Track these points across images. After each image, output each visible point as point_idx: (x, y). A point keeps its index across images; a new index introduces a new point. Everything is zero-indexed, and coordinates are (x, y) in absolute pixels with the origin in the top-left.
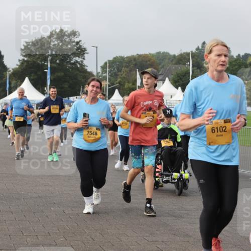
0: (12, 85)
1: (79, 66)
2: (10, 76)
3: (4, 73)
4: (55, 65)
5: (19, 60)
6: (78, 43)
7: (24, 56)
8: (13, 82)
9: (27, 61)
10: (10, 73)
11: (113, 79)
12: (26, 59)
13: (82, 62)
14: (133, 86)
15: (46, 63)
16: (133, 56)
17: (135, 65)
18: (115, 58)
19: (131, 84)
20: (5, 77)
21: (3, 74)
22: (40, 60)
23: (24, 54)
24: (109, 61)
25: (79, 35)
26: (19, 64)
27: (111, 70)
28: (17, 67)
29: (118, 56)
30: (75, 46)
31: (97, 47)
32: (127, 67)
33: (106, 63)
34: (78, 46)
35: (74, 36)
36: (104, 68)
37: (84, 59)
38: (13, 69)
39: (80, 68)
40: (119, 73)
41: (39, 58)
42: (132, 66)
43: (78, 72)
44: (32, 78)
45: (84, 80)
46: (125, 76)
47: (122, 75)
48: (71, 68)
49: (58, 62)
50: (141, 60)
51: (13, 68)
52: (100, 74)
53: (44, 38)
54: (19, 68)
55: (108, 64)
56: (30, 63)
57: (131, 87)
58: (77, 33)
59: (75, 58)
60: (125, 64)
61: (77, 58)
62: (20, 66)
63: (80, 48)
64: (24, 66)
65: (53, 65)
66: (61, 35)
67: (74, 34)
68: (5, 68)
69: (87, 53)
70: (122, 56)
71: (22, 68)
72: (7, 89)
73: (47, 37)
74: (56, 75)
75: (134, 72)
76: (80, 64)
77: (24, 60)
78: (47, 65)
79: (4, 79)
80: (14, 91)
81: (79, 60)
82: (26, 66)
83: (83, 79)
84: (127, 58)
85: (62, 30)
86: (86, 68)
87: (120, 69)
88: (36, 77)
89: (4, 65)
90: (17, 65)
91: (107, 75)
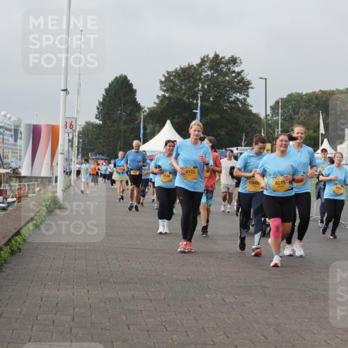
0: (148, 131)
1: (240, 106)
2: (145, 118)
3: (137, 114)
4: (207, 104)
5: (158, 96)
6: (239, 74)
7: (164, 91)
8: (150, 127)
9: (169, 98)
10: (145, 113)
11: (287, 124)
12: (167, 95)
13: (245, 100)
14: (315, 134)
15: (195, 101)
16: (314, 93)
17: (318, 105)
18: (289, 95)
19: (312, 132)
20: (137, 119)
21: (135, 116)
22: (187, 96)
23: (165, 88)
24: (281, 99)
25: (241, 63)
26: (157, 101)
27: (284, 112)
28: (155, 106)
29: (293, 92)
30: (235, 77)
31: (266, 79)
32: (307, 108)
33: (277, 103)
34: (239, 78)
35: (234, 64)
36: (275, 108)
37: (248, 96)
38: (148, 109)
39: (242, 109)
40: (296, 116)
41: (185, 94)
42: (313, 106)
43: (239, 114)
44: (175, 121)
45: (248, 124)
46: (304, 120)
47: (299, 119)
48: (230, 108)
49: (211, 99)
50: (325, 98)
51: (149, 107)
52: (269, 118)
53: (193, 66)
54: (157, 107)
55: (280, 104)
56: (172, 100)
57: (312, 135)
58: (238, 61)
59: (234, 95)
60: (303, 104)
61: (238, 94)
62: (159, 104)
63: (242, 80)
64: (165, 105)
65: (205, 104)
66: (216, 62)
67: (233, 61)
68: (138, 107)
69: (251, 88)
70: (300, 92)
71: (162, 107)
72: (141, 136)
73: (197, 65)
74: (208, 118)
75: (316, 115)
76: (242, 103)
77: (164, 96)
78: (198, 104)
79: (136, 122)
80: (151, 138)
81: (241, 97)
82: (168, 104)
83: (246, 122)
84: (306, 95)
85: (217, 56)
86: (250, 108)
87: (297, 110)
88: (181, 120)
89: (137, 102)
90: (155, 103)
91: (279, 119)
